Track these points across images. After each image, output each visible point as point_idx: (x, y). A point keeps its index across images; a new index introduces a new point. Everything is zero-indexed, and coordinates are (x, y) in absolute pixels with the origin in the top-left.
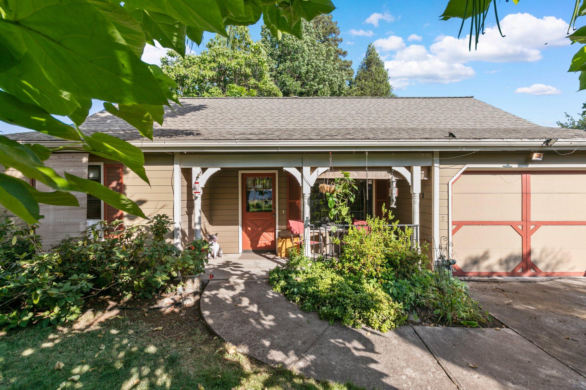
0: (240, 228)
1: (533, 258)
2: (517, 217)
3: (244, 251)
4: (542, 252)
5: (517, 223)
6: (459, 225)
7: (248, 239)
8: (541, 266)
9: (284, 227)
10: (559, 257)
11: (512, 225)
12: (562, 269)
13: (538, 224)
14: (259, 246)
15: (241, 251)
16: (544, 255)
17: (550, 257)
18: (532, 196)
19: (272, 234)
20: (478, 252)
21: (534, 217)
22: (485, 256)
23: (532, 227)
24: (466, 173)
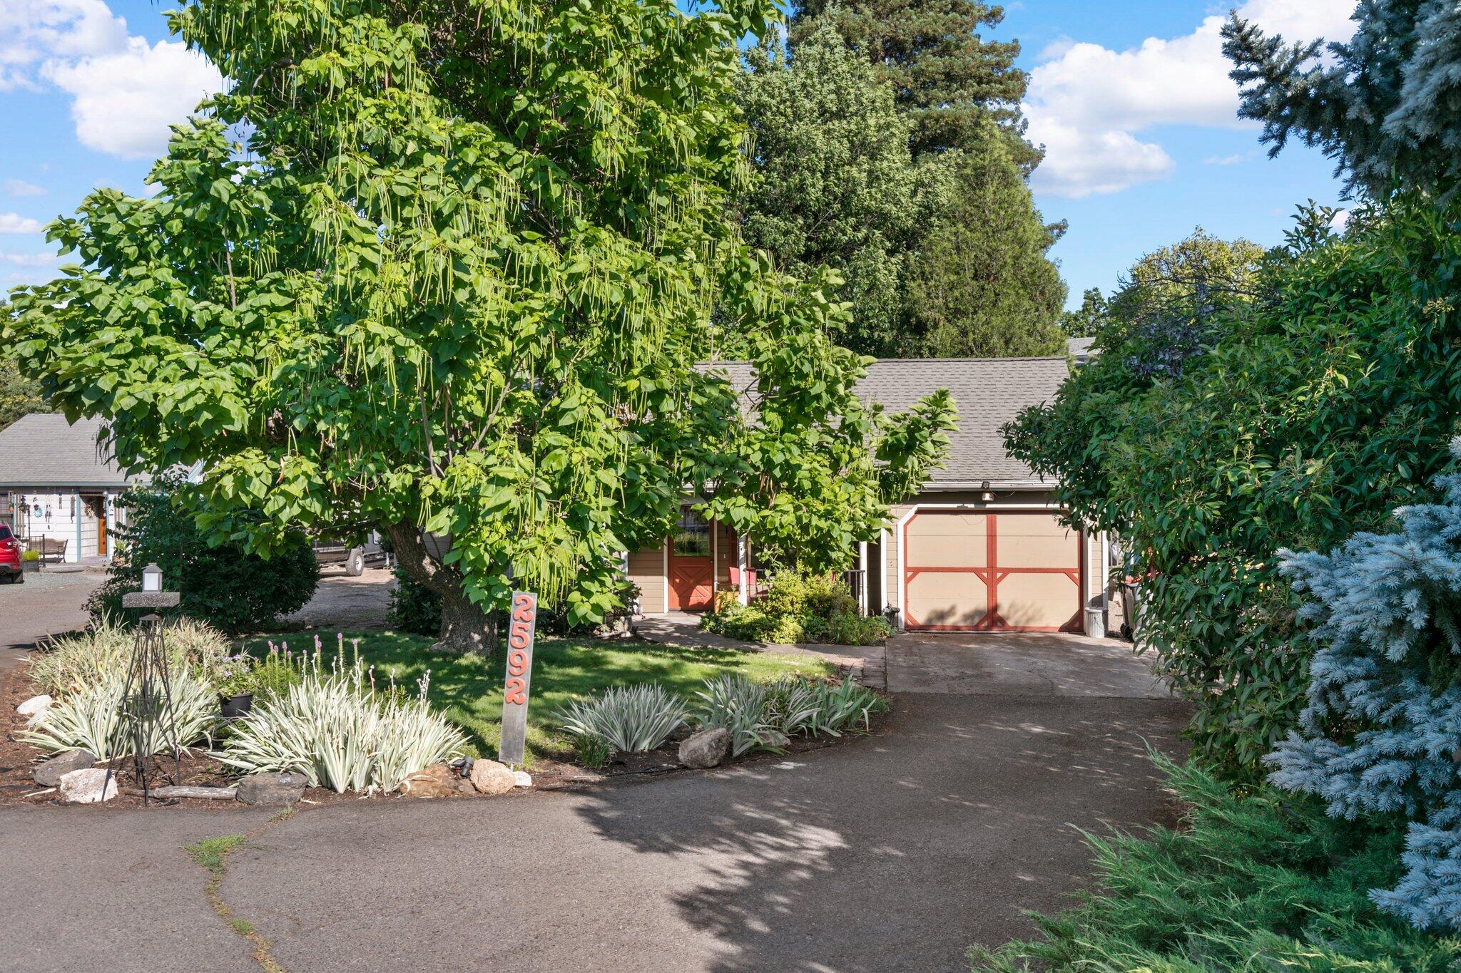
0: (666, 579)
1: (1000, 613)
2: (983, 563)
3: (670, 610)
4: (1011, 606)
5: (982, 570)
6: (916, 571)
7: (675, 595)
8: (1010, 623)
9: (725, 578)
10: (1030, 613)
11: (977, 571)
12: (1033, 624)
13: (1006, 571)
14: (691, 603)
15: (666, 609)
16: (1013, 610)
17: (1020, 613)
18: (998, 539)
19: (709, 588)
20: (945, 606)
21: (1001, 563)
22: (951, 611)
23: (999, 575)
24: (919, 512)
